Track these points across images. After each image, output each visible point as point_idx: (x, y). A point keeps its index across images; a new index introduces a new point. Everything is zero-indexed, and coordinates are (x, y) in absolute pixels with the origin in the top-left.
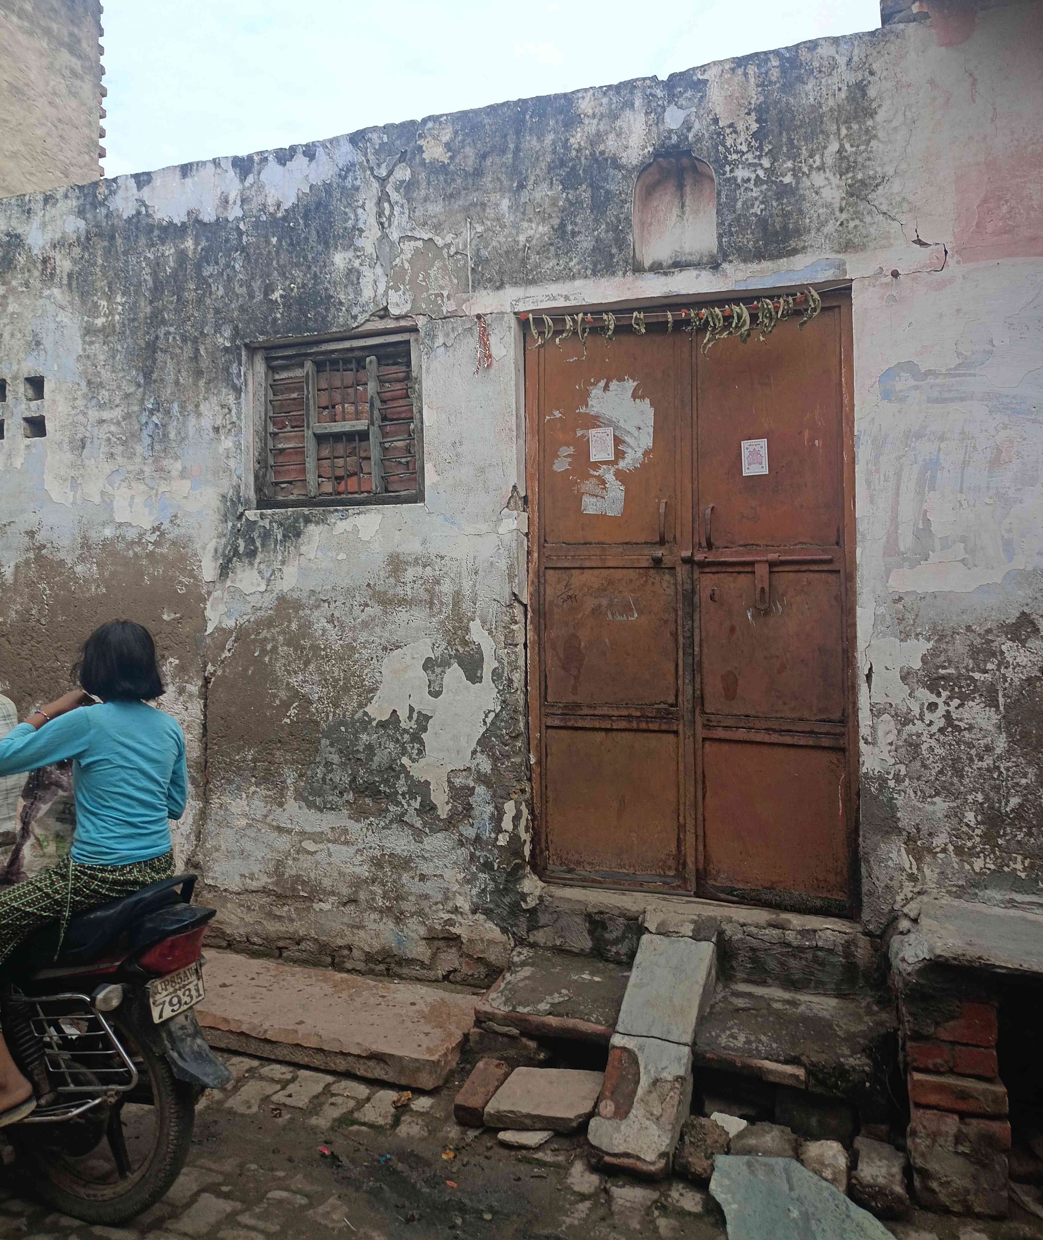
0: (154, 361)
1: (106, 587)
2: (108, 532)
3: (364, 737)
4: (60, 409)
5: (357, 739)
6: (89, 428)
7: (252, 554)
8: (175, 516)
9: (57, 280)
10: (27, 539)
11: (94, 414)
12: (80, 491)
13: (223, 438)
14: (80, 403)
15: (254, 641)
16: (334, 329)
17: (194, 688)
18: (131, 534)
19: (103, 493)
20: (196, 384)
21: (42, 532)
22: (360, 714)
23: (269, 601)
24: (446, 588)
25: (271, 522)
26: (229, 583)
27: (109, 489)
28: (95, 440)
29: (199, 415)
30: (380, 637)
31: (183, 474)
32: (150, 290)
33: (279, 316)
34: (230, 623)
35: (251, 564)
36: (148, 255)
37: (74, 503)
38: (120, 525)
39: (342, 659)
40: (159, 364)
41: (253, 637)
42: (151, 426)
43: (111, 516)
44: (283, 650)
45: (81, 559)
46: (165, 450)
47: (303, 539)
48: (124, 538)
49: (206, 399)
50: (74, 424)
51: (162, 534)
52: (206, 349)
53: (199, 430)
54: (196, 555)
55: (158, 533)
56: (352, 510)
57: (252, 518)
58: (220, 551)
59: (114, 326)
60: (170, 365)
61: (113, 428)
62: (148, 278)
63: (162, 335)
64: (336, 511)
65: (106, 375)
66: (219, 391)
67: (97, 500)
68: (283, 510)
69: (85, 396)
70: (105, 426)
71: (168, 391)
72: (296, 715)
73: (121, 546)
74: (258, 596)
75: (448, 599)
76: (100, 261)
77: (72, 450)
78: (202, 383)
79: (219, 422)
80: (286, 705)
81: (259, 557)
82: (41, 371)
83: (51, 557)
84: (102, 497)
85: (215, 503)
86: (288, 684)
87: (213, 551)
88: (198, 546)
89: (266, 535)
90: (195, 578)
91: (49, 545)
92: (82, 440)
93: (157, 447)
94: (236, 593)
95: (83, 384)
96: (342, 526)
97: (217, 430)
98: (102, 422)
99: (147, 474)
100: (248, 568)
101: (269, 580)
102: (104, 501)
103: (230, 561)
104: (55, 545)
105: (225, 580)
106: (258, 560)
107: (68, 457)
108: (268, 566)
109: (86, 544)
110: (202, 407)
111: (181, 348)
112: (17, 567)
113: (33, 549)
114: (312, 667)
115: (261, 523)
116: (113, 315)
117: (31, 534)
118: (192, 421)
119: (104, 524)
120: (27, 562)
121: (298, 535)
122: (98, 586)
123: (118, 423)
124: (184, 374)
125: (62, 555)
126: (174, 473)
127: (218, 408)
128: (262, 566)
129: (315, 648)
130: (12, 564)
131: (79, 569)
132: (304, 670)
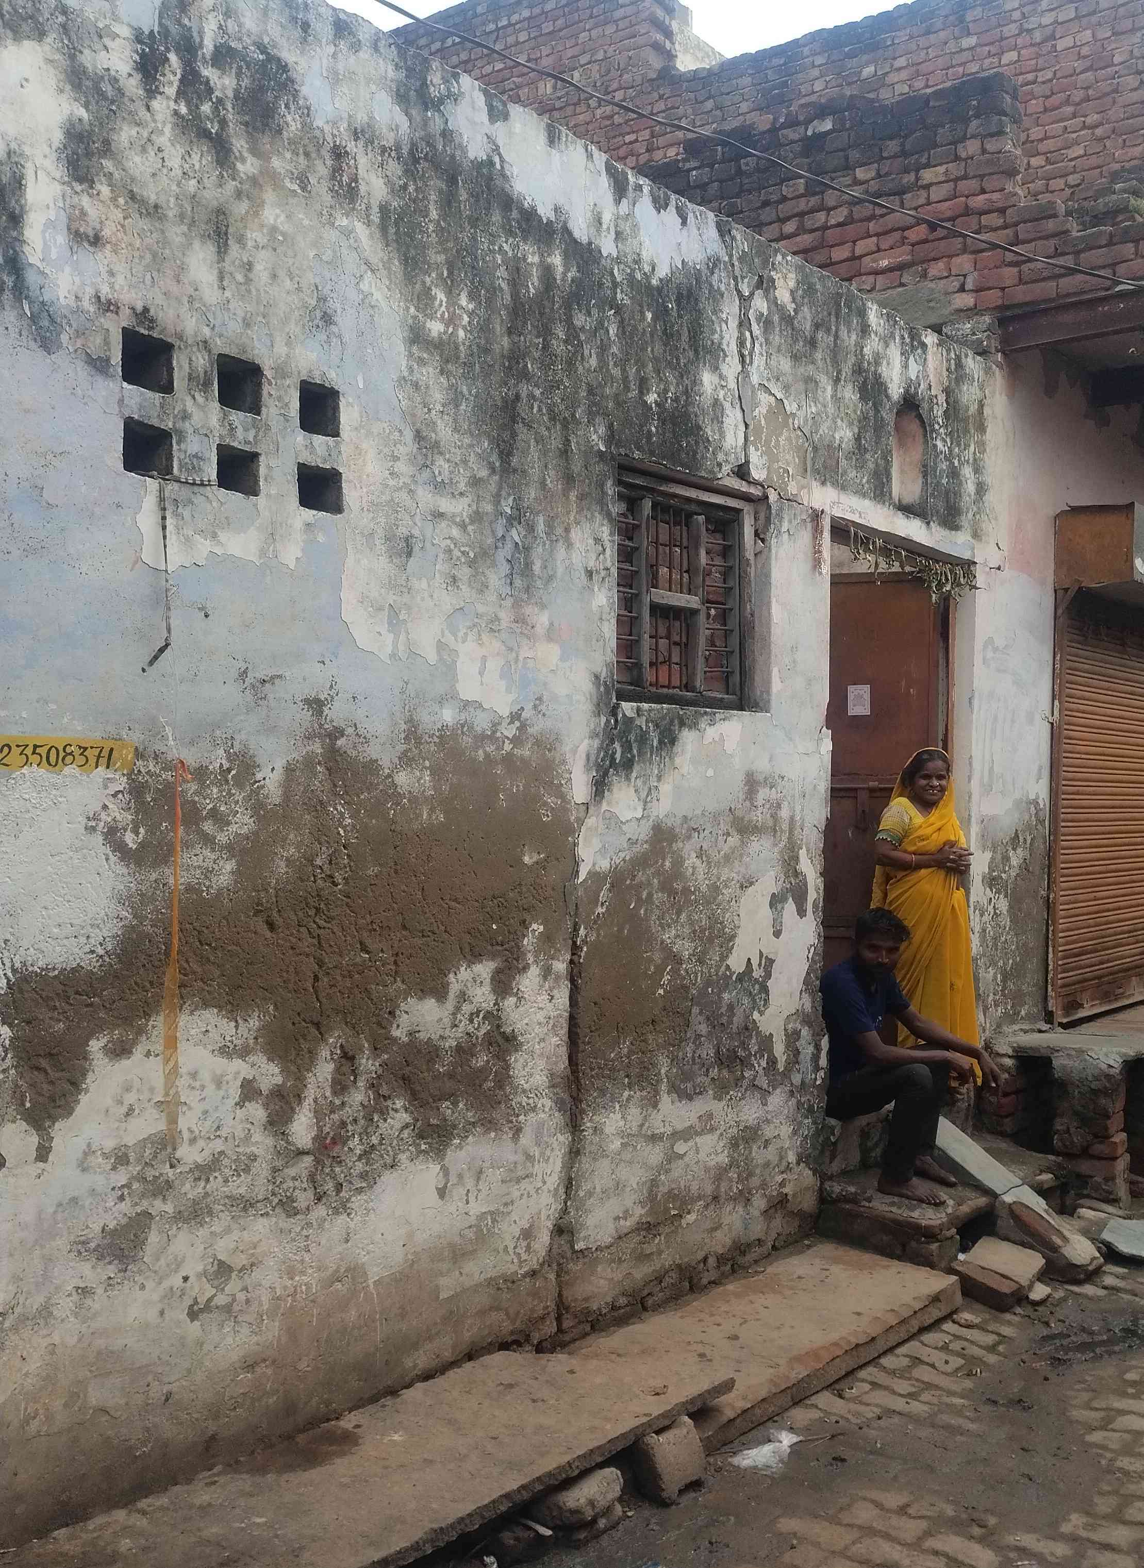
0: (514, 435)
1: (446, 813)
2: (448, 715)
3: (726, 996)
4: (370, 468)
5: (720, 998)
6: (418, 518)
7: (628, 765)
8: (540, 699)
9: (360, 206)
10: (307, 715)
11: (426, 497)
12: (402, 637)
13: (596, 589)
14: (402, 467)
15: (630, 887)
16: (703, 474)
17: (560, 966)
18: (482, 723)
19: (441, 646)
20: (565, 493)
21: (336, 704)
22: (723, 969)
23: (643, 832)
24: (784, 813)
25: (647, 722)
26: (604, 806)
27: (449, 638)
28: (428, 545)
29: (569, 545)
30: (738, 873)
31: (551, 635)
32: (506, 307)
33: (653, 429)
34: (604, 865)
35: (628, 779)
36: (506, 247)
37: (393, 656)
38: (466, 704)
39: (709, 903)
40: (520, 444)
41: (628, 882)
42: (509, 546)
43: (453, 687)
44: (658, 897)
45: (406, 760)
46: (527, 590)
47: (677, 748)
48: (471, 728)
49: (578, 523)
50: (394, 507)
51: (523, 728)
52: (577, 442)
53: (569, 569)
54: (564, 762)
55: (517, 724)
56: (720, 714)
57: (629, 714)
58: (593, 758)
59: (457, 348)
60: (534, 453)
61: (455, 532)
62: (504, 285)
63: (524, 395)
64: (706, 713)
65: (444, 431)
66: (593, 516)
67: (432, 656)
68: (659, 706)
69: (412, 460)
70: (444, 524)
71: (532, 493)
72: (669, 981)
73: (467, 741)
74: (634, 824)
75: (785, 826)
76: (434, 214)
77: (392, 554)
78: (573, 496)
79: (591, 564)
80: (660, 971)
81: (636, 768)
82: (334, 378)
83: (354, 753)
84: (438, 652)
85: (586, 685)
86: (662, 942)
87: (584, 756)
88: (567, 748)
89: (643, 738)
90: (562, 797)
91: (350, 731)
92: (407, 540)
93: (518, 582)
94: (612, 821)
95: (409, 435)
96: (711, 733)
97: (590, 574)
98: (439, 515)
99: (504, 624)
100: (624, 784)
101: (645, 802)
102: (441, 659)
103: (606, 774)
104: (361, 731)
105: (600, 802)
106: (634, 775)
107: (382, 565)
108: (644, 783)
109: (413, 734)
110: (573, 534)
111: (548, 429)
112: (289, 770)
113: (320, 736)
114: (683, 916)
115: (638, 722)
116: (456, 327)
117: (316, 705)
118: (561, 552)
119: (441, 701)
120: (309, 762)
121: (673, 741)
122: (432, 810)
123: (463, 526)
124: (552, 473)
125: (373, 751)
126: (540, 630)
127: (591, 541)
128: (639, 782)
129: (686, 891)
130: (280, 764)
131: (403, 779)
132: (677, 921)
